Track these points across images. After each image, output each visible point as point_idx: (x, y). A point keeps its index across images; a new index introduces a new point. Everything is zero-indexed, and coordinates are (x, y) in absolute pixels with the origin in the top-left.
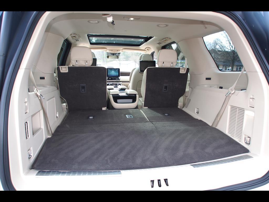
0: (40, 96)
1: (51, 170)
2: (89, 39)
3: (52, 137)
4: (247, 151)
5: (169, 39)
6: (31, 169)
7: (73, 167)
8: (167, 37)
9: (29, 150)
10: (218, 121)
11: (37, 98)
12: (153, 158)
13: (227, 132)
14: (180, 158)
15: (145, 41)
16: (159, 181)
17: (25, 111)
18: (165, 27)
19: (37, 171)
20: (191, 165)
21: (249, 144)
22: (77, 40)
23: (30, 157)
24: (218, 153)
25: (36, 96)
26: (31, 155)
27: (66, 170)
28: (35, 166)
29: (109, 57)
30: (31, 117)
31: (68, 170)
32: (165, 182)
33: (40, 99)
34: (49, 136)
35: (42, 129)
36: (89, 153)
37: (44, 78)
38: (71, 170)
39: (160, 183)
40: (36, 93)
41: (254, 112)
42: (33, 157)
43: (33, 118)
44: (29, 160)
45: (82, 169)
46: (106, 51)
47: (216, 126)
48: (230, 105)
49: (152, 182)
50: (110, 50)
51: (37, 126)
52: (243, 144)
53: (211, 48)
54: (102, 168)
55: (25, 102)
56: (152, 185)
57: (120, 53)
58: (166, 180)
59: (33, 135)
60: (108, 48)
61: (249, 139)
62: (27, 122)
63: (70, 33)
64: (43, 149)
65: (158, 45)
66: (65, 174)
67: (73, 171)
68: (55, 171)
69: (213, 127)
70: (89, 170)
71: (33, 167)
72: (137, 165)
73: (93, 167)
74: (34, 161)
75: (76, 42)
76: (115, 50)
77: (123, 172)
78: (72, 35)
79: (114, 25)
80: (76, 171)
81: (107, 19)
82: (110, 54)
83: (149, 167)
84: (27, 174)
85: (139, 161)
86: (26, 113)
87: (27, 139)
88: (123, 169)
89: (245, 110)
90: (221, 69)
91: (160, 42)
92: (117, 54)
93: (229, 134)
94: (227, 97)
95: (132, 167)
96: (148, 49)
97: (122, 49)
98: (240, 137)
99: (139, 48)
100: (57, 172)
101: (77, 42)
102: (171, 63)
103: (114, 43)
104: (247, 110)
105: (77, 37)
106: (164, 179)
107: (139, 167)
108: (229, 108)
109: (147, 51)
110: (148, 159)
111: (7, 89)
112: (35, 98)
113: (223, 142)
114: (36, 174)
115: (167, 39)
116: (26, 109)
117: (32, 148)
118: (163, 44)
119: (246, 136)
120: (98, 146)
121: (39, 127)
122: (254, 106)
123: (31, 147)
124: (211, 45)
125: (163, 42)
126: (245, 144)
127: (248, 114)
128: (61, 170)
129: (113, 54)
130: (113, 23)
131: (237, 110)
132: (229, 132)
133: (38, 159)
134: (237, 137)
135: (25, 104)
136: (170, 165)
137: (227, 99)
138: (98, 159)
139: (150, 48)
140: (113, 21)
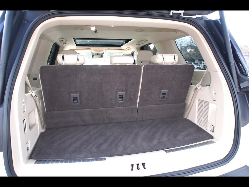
0: (35, 96)
1: (47, 159)
2: (75, 41)
3: (45, 131)
4: (212, 137)
5: (147, 41)
6: (29, 159)
7: (66, 156)
8: (145, 39)
9: (27, 143)
10: (189, 113)
11: (32, 98)
12: (133, 146)
13: (196, 122)
14: (156, 145)
15: (125, 42)
16: (138, 164)
17: (23, 110)
18: (142, 31)
19: (35, 161)
20: (164, 151)
21: (213, 131)
22: (65, 43)
23: (28, 149)
24: (187, 140)
25: (31, 97)
26: (29, 147)
27: (60, 158)
28: (33, 156)
29: (94, 57)
30: (28, 115)
31: (62, 158)
32: (143, 165)
33: (34, 98)
34: (43, 130)
35: (37, 124)
36: (78, 144)
37: (37, 79)
38: (63, 158)
39: (138, 167)
40: (31, 94)
41: (216, 104)
42: (31, 148)
43: (29, 115)
44: (28, 151)
45: (73, 157)
46: (91, 51)
47: (187, 117)
48: (198, 99)
49: (132, 166)
50: (94, 50)
51: (33, 122)
52: (209, 131)
53: (187, 44)
54: (90, 156)
55: (23, 103)
56: (132, 168)
57: (103, 53)
58: (143, 164)
59: (30, 130)
60: (92, 49)
61: (213, 127)
62: (25, 120)
63: (59, 38)
64: (38, 142)
65: (137, 45)
66: (59, 162)
67: (66, 159)
68: (50, 159)
69: (185, 118)
70: (79, 158)
71: (31, 157)
72: (120, 152)
73: (82, 156)
74: (31, 152)
75: (63, 45)
76: (99, 51)
77: (107, 158)
78: (60, 40)
79: (97, 33)
80: (68, 159)
81: (90, 28)
82: (95, 54)
83: (130, 153)
84: (26, 163)
85: (120, 149)
86: (24, 112)
87: (26, 134)
88: (107, 156)
89: (209, 103)
90: (197, 63)
91: (139, 43)
92: (101, 54)
93: (198, 123)
94: (195, 92)
95: (115, 154)
96: (129, 49)
97: (105, 49)
98: (206, 126)
99: (121, 48)
100: (51, 161)
101: (65, 45)
102: (148, 62)
103: (98, 44)
104: (211, 103)
105: (64, 41)
106: (142, 163)
107: (121, 154)
108: (197, 101)
109: (128, 50)
110: (129, 147)
111: (9, 93)
112: (31, 98)
113: (191, 130)
114: (34, 163)
115: (144, 41)
116: (24, 108)
117: (29, 142)
118: (142, 45)
119: (211, 125)
120: (85, 138)
121: (34, 123)
122: (216, 99)
123: (29, 140)
124: (187, 41)
125: (141, 43)
126: (210, 132)
127: (212, 107)
128: (55, 158)
129: (98, 54)
130: (96, 31)
131: (204, 103)
132: (198, 122)
133: (35, 150)
134: (204, 126)
135: (23, 104)
136: (147, 151)
137: (195, 93)
138: (86, 148)
139: (130, 48)
140: (96, 30)
